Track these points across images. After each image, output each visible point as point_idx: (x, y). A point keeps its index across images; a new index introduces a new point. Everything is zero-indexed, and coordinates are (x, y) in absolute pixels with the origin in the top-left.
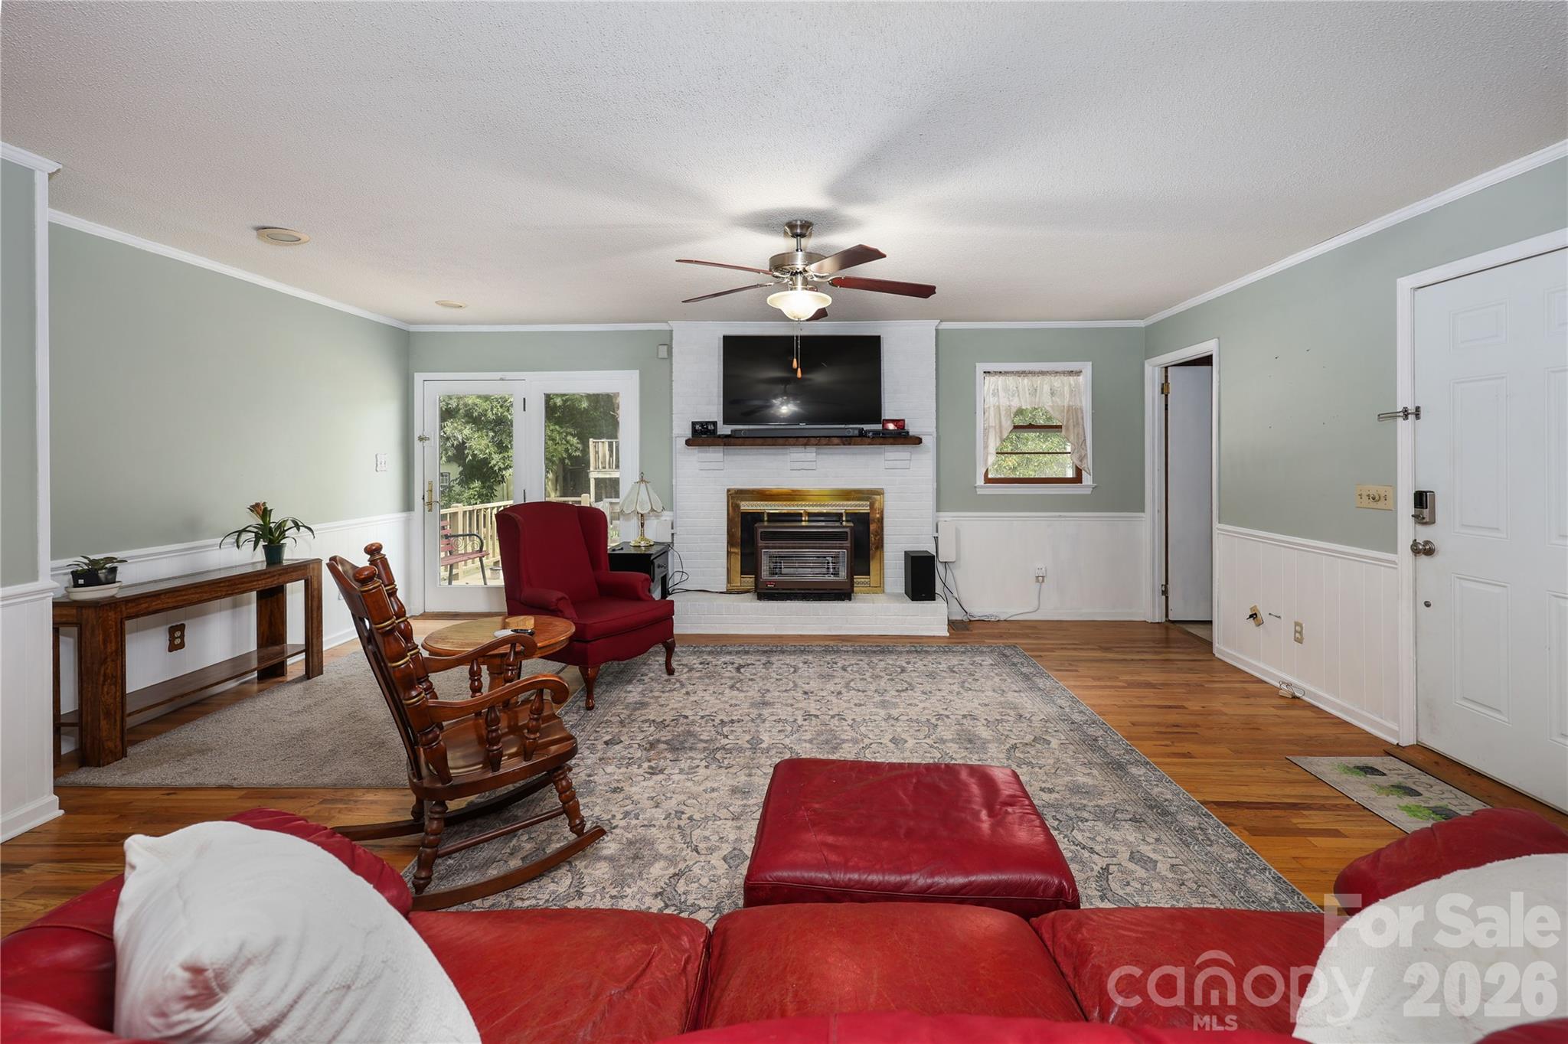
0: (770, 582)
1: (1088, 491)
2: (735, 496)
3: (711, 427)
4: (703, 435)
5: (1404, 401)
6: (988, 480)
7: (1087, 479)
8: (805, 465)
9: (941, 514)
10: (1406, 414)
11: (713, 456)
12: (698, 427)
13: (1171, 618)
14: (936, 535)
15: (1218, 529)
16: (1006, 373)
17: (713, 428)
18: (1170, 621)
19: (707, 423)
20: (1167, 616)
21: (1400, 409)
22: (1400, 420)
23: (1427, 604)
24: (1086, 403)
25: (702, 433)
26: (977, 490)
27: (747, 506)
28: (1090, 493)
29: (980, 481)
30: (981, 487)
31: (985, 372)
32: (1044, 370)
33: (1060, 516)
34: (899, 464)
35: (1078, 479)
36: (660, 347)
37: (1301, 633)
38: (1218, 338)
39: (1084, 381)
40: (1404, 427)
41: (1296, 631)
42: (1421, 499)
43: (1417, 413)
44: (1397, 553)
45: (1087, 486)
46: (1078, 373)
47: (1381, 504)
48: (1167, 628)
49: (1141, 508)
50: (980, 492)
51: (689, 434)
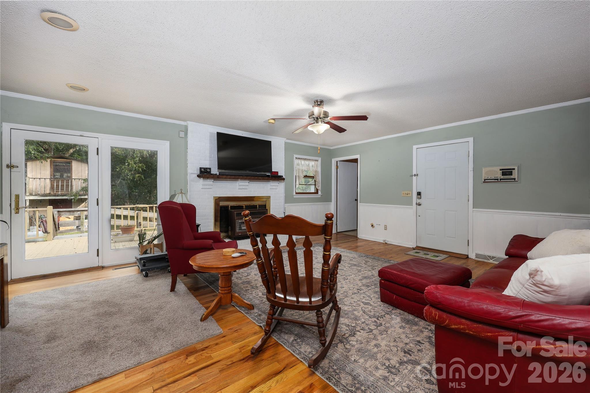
0: (240, 232)
1: (320, 196)
2: (218, 200)
3: (208, 170)
4: (204, 173)
5: (414, 172)
6: (296, 193)
7: (320, 193)
8: (244, 187)
9: (285, 204)
10: (415, 175)
11: (209, 182)
12: (202, 170)
13: (338, 231)
14: (284, 212)
15: (360, 205)
16: (301, 159)
17: (209, 170)
18: (338, 232)
19: (207, 168)
20: (337, 231)
21: (414, 174)
22: (414, 177)
23: (419, 216)
24: (319, 169)
25: (204, 172)
26: (294, 196)
27: (222, 204)
28: (320, 197)
29: (294, 194)
30: (294, 195)
31: (296, 158)
32: (310, 159)
33: (314, 204)
34: (274, 187)
35: (317, 193)
36: (180, 132)
37: (386, 228)
38: (360, 155)
39: (319, 163)
40: (414, 178)
41: (385, 227)
42: (419, 194)
43: (417, 175)
44: (413, 206)
45: (320, 195)
46: (318, 161)
47: (409, 195)
48: (337, 234)
49: (331, 201)
50: (295, 197)
51: (199, 173)
